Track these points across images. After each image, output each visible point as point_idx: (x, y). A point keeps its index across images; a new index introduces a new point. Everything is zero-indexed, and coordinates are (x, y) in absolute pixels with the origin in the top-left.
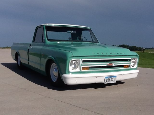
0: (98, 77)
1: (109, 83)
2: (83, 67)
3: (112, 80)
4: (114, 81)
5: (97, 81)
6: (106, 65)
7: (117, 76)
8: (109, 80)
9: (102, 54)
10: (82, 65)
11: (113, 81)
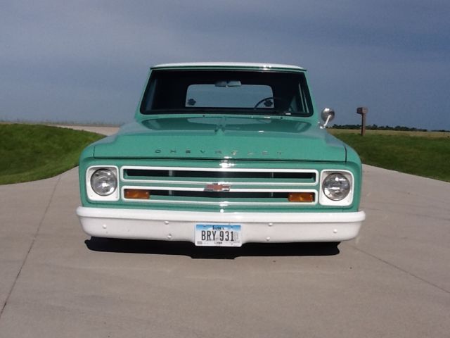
0: (169, 221)
1: (211, 244)
2: (126, 190)
3: (225, 237)
4: (232, 240)
5: (170, 235)
6: (202, 189)
7: (241, 225)
8: (212, 237)
9: (188, 152)
10: (122, 184)
11: (227, 240)
